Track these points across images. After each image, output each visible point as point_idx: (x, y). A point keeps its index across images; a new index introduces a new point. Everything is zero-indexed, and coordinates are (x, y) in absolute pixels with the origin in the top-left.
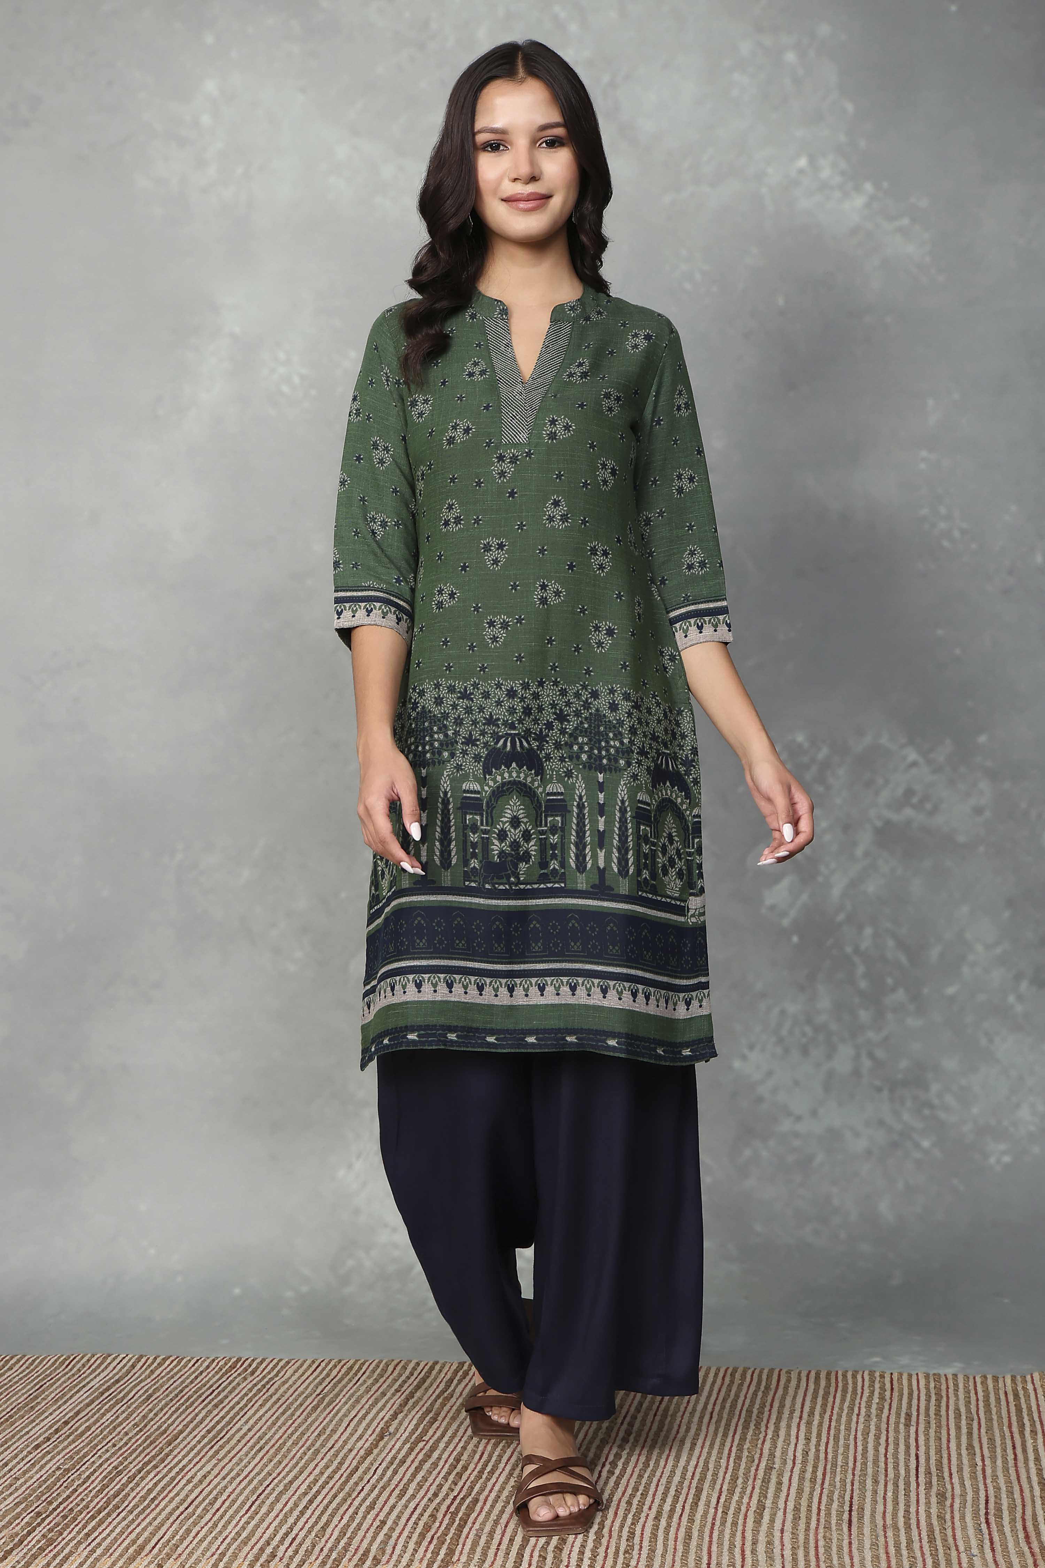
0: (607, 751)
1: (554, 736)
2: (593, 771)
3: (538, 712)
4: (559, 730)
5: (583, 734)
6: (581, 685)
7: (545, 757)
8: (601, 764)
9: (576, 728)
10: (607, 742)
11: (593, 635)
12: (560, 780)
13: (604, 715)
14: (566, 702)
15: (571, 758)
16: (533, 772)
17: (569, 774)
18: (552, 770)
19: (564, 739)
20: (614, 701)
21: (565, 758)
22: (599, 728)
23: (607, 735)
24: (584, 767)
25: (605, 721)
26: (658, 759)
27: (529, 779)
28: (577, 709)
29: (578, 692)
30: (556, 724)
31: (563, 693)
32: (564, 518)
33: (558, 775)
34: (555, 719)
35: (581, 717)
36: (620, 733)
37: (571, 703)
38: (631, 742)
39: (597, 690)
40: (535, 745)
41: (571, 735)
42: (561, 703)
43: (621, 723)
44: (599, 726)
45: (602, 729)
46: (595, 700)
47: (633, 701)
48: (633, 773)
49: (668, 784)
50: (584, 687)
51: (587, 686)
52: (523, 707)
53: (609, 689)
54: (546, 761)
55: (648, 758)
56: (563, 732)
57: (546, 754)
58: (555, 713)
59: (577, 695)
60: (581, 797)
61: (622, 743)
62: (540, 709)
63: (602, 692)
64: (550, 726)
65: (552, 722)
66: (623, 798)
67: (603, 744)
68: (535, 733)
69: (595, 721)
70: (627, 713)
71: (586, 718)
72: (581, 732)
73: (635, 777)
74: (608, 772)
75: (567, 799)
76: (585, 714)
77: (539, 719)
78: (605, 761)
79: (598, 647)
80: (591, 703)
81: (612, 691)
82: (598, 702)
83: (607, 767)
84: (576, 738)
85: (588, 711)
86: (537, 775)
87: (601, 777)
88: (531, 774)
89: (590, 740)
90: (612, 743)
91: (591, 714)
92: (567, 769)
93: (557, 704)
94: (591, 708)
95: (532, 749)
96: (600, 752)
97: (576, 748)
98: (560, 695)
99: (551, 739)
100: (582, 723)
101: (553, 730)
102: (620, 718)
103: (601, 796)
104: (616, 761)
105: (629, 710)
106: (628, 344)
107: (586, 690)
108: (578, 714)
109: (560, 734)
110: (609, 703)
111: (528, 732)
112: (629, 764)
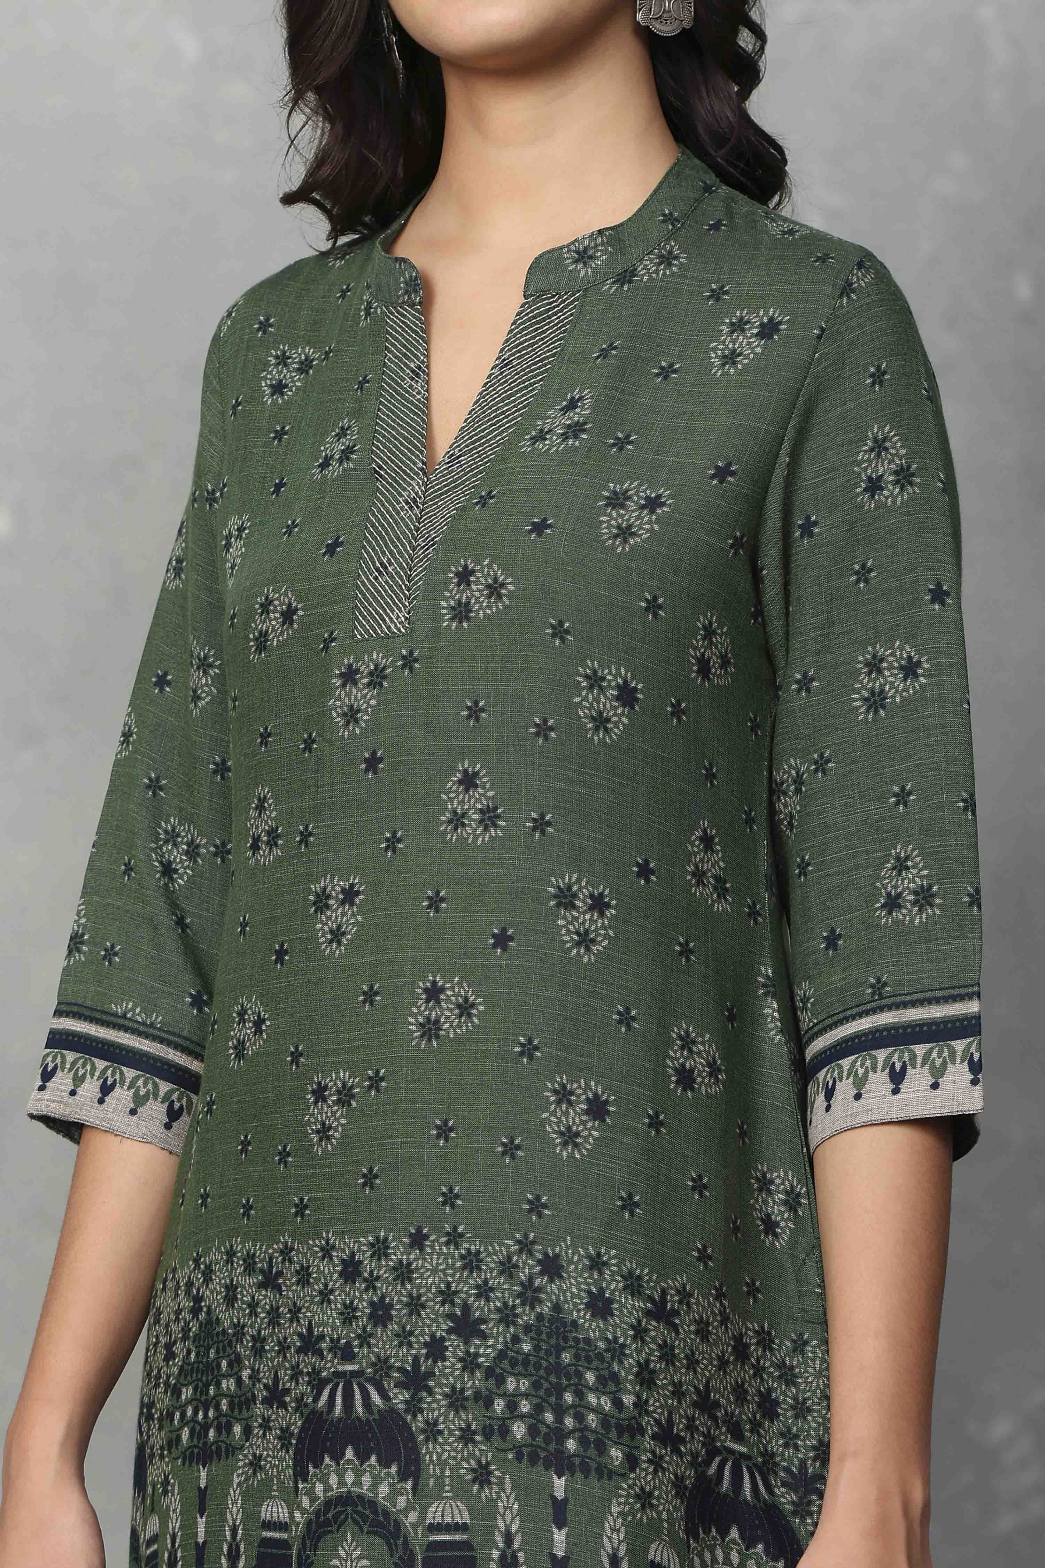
0: (579, 1418)
1: (446, 1376)
2: (540, 1468)
3: (410, 1314)
4: (461, 1360)
5: (519, 1368)
6: (519, 1242)
7: (423, 1431)
8: (561, 1452)
9: (502, 1355)
10: (579, 1395)
11: (554, 1114)
12: (461, 1492)
13: (574, 1324)
14: (478, 1287)
15: (488, 1434)
16: (394, 1469)
17: (482, 1475)
18: (442, 1464)
19: (473, 1383)
20: (602, 1291)
21: (474, 1433)
22: (558, 1356)
23: (580, 1376)
24: (519, 1457)
25: (577, 1340)
26: (708, 1463)
27: (384, 1490)
28: (505, 1304)
29: (509, 1258)
30: (454, 1344)
31: (472, 1262)
32: (489, 817)
33: (456, 1478)
34: (449, 1331)
35: (515, 1324)
36: (615, 1377)
37: (492, 1289)
38: (641, 1405)
39: (557, 1256)
40: (400, 1398)
41: (489, 1373)
42: (466, 1288)
43: (617, 1351)
44: (559, 1350)
45: (566, 1357)
46: (551, 1281)
47: (651, 1299)
48: (642, 1489)
49: (734, 1534)
50: (525, 1246)
51: (533, 1243)
52: (372, 1304)
53: (589, 1257)
54: (427, 1440)
55: (680, 1455)
56: (469, 1363)
57: (427, 1422)
58: (450, 1316)
59: (507, 1268)
60: (509, 1538)
61: (618, 1403)
62: (415, 1305)
63: (571, 1262)
64: (436, 1349)
65: (443, 1339)
66: (616, 1550)
67: (569, 1398)
68: (401, 1370)
69: (549, 1336)
70: (632, 1327)
71: (527, 1328)
72: (514, 1363)
73: (645, 1498)
74: (579, 1475)
75: (477, 1541)
76: (526, 1317)
77: (411, 1333)
78: (571, 1445)
79: (565, 1144)
80: (539, 1290)
81: (597, 1264)
82: (560, 1288)
83: (577, 1461)
84: (501, 1381)
85: (533, 1308)
86: (403, 1478)
87: (559, 1485)
88: (389, 1475)
89: (536, 1385)
90: (592, 1399)
91: (540, 1317)
92: (479, 1462)
93: (456, 1293)
94: (540, 1302)
95: (392, 1411)
96: (559, 1419)
97: (499, 1405)
98: (464, 1268)
99: (440, 1385)
100: (516, 1339)
101: (444, 1359)
102: (616, 1339)
103: (559, 1537)
104: (601, 1449)
105: (639, 1322)
106: (715, 349)
107: (530, 1253)
108: (507, 1316)
109: (464, 1369)
110: (589, 1292)
111: (383, 1365)
112: (632, 1462)
